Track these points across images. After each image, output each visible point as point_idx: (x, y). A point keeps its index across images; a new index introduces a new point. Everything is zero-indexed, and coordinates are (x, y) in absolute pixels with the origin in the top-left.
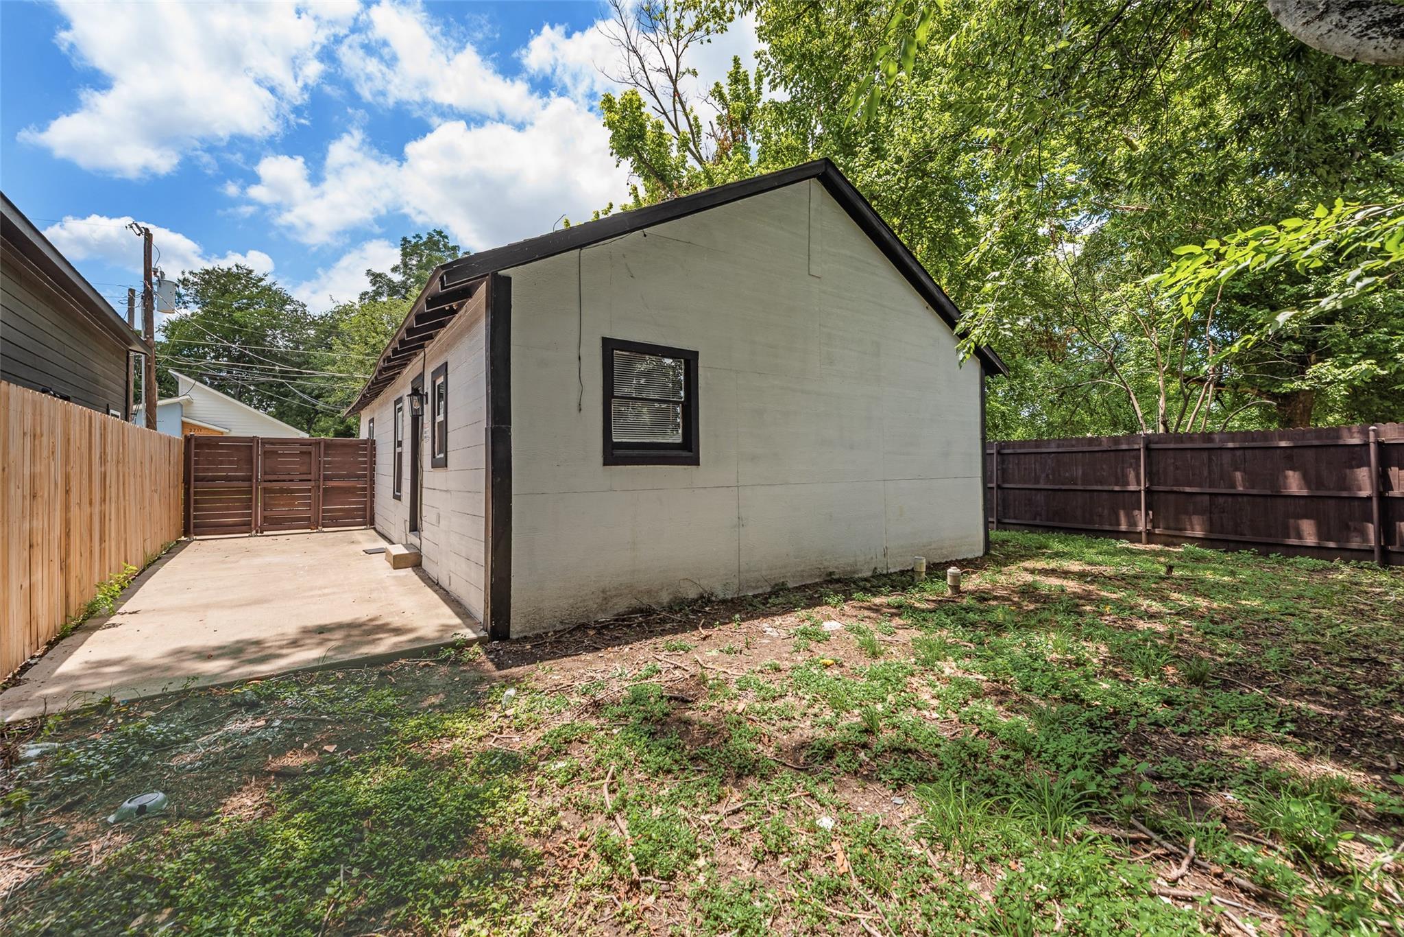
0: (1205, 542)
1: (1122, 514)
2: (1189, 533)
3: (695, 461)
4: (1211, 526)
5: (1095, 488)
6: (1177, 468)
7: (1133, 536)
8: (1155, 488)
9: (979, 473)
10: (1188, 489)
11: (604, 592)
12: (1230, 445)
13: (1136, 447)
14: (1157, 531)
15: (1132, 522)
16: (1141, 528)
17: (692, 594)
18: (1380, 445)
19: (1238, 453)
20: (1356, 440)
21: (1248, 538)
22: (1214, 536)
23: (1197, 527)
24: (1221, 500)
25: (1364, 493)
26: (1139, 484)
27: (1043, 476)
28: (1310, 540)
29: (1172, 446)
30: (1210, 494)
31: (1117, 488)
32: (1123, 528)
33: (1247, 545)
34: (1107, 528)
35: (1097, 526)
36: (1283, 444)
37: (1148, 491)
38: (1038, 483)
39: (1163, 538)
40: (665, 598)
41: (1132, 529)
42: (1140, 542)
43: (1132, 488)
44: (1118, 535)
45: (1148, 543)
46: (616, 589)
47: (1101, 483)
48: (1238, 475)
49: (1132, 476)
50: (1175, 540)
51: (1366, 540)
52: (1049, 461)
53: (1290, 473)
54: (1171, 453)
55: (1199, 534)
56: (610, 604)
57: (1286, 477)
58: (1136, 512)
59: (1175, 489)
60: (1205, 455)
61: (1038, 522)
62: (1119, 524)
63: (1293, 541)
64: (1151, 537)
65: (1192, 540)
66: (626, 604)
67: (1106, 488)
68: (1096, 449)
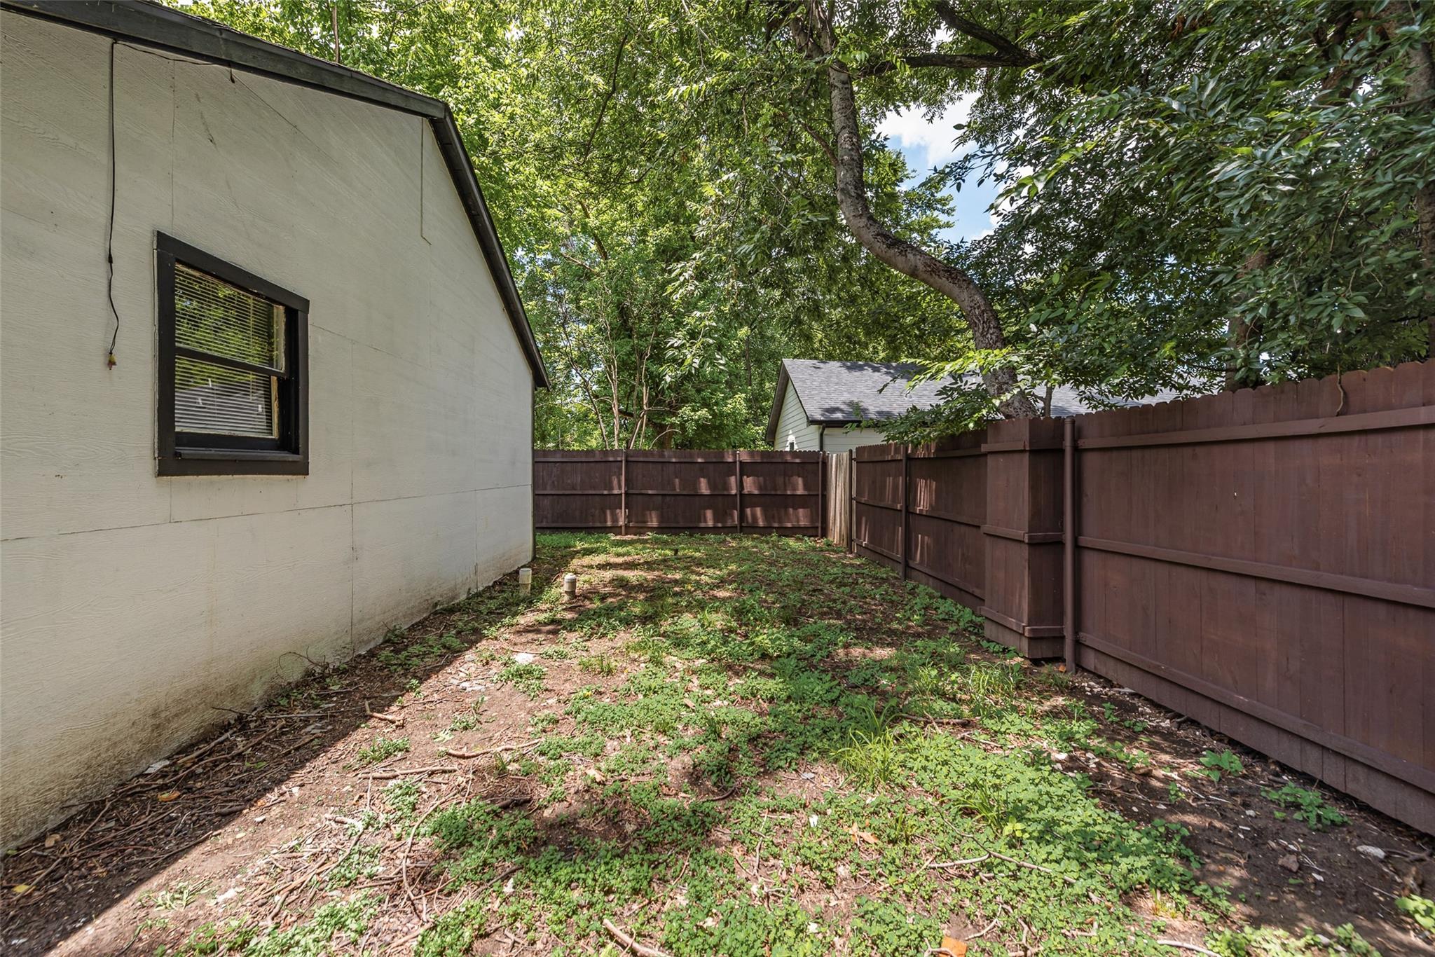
0: (660, 530)
1: (608, 512)
2: (649, 524)
3: (302, 469)
4: (662, 519)
5: (591, 492)
6: (644, 476)
7: (616, 530)
8: (631, 491)
9: (530, 482)
10: (650, 492)
11: (155, 715)
12: (674, 460)
13: (619, 459)
14: (631, 525)
15: (615, 520)
16: (621, 523)
17: (295, 675)
18: (741, 462)
19: (678, 465)
20: (730, 460)
21: (681, 524)
22: (664, 525)
23: (654, 519)
24: (668, 499)
25: (734, 492)
26: (620, 488)
27: (550, 482)
28: (710, 524)
29: (641, 459)
30: (663, 495)
31: (606, 492)
32: (609, 524)
33: (683, 529)
34: (598, 525)
35: (591, 524)
36: (699, 460)
37: (626, 494)
38: (545, 489)
39: (634, 530)
40: (257, 692)
41: (615, 524)
42: (620, 534)
43: (616, 492)
44: (606, 530)
45: (626, 534)
46: (178, 701)
47: (594, 488)
48: (677, 481)
49: (615, 482)
50: (642, 530)
51: (734, 521)
52: (555, 470)
53: (702, 480)
54: (640, 464)
55: (655, 524)
56: (166, 734)
57: (700, 483)
58: (618, 511)
59: (643, 492)
60: (660, 466)
61: (544, 524)
62: (606, 522)
63: (702, 525)
64: (628, 530)
65: (652, 529)
66: (195, 724)
67: (598, 492)
68: (592, 460)
